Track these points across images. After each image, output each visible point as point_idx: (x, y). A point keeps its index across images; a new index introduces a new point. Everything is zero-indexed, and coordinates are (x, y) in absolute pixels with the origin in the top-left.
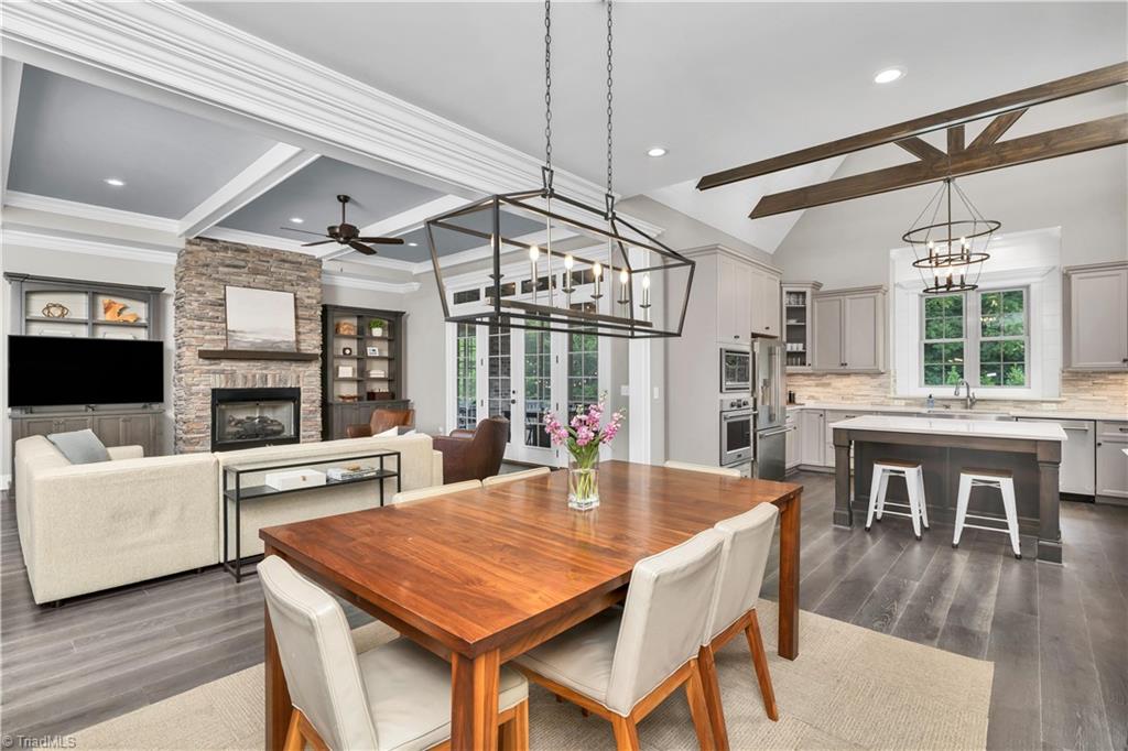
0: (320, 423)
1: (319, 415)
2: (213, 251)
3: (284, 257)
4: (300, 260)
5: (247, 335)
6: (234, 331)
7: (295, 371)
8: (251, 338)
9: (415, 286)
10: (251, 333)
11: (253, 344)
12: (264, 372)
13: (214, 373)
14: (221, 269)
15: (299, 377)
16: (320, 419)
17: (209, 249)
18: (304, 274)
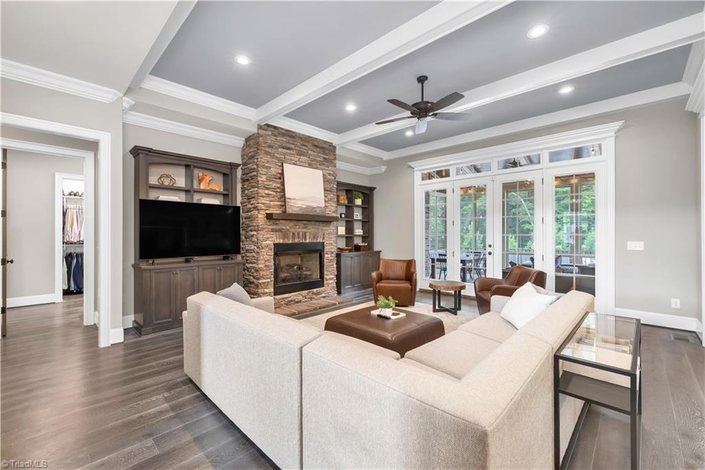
0: (335, 269)
1: (335, 264)
2: (276, 136)
3: (316, 143)
4: (324, 146)
5: (298, 202)
6: (289, 199)
7: (322, 230)
8: (299, 204)
9: (384, 168)
10: (300, 200)
11: (301, 208)
12: (304, 230)
13: (276, 231)
14: (280, 150)
15: (324, 234)
16: (335, 266)
17: (272, 134)
18: (327, 157)
